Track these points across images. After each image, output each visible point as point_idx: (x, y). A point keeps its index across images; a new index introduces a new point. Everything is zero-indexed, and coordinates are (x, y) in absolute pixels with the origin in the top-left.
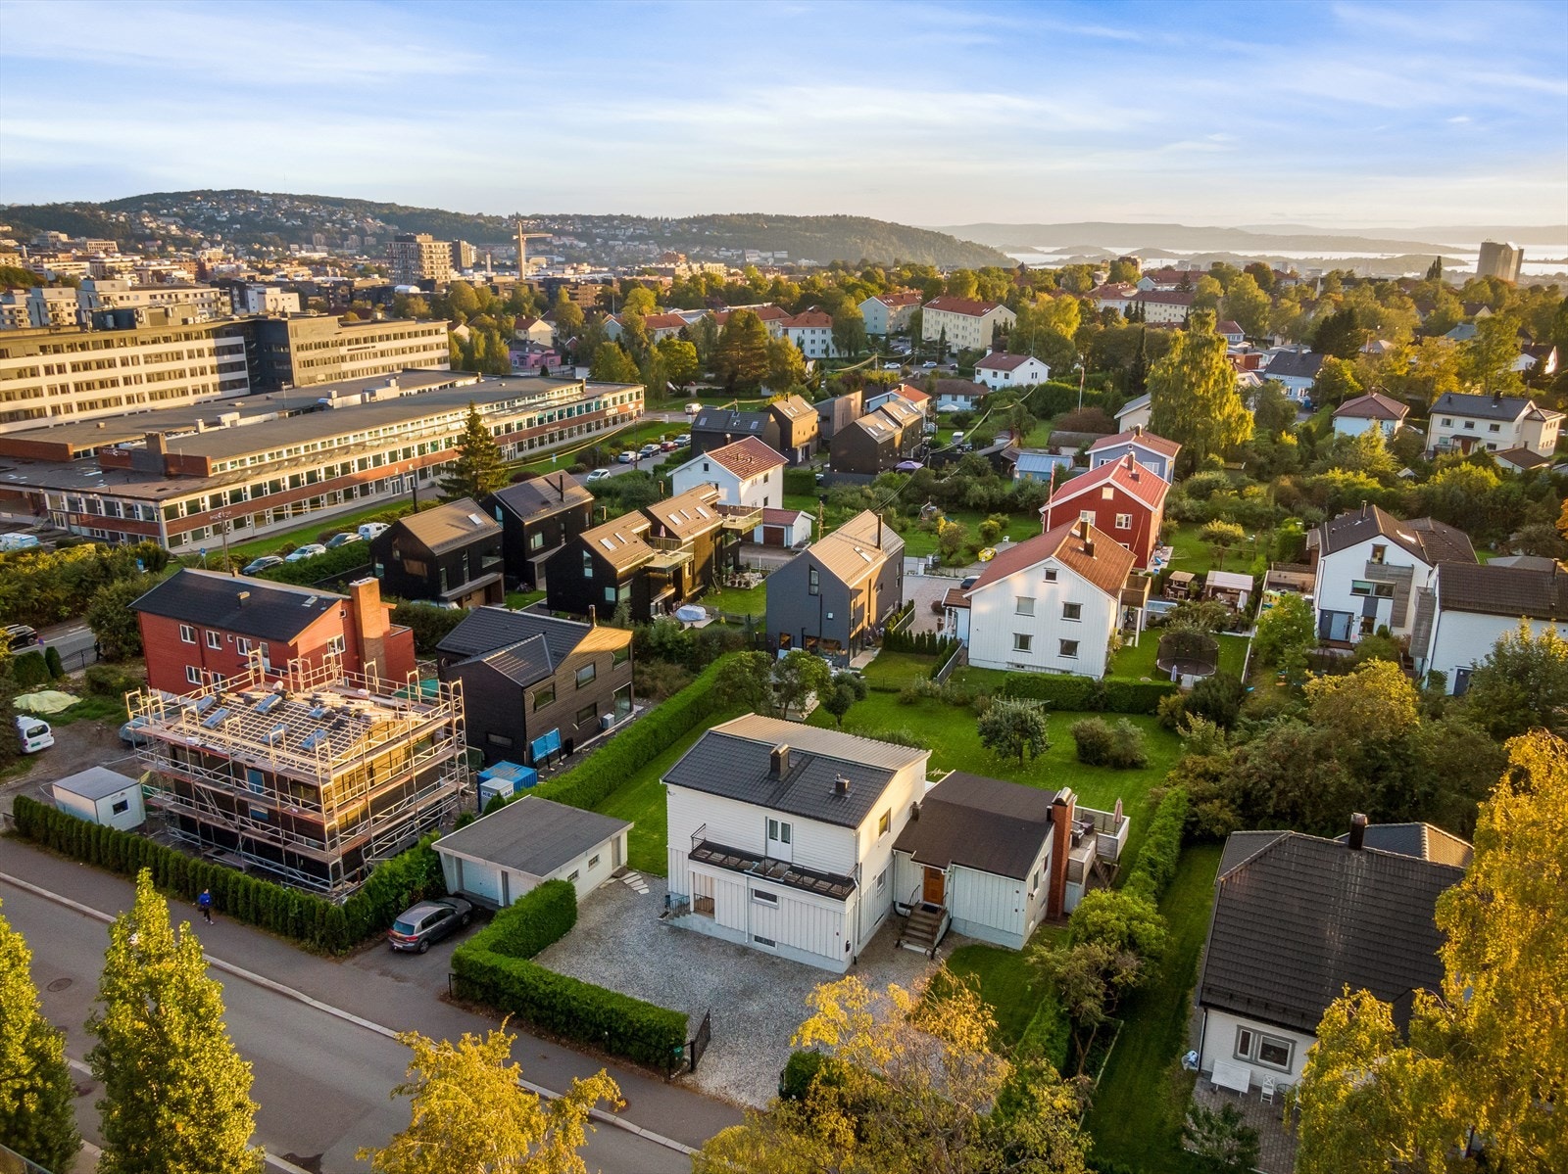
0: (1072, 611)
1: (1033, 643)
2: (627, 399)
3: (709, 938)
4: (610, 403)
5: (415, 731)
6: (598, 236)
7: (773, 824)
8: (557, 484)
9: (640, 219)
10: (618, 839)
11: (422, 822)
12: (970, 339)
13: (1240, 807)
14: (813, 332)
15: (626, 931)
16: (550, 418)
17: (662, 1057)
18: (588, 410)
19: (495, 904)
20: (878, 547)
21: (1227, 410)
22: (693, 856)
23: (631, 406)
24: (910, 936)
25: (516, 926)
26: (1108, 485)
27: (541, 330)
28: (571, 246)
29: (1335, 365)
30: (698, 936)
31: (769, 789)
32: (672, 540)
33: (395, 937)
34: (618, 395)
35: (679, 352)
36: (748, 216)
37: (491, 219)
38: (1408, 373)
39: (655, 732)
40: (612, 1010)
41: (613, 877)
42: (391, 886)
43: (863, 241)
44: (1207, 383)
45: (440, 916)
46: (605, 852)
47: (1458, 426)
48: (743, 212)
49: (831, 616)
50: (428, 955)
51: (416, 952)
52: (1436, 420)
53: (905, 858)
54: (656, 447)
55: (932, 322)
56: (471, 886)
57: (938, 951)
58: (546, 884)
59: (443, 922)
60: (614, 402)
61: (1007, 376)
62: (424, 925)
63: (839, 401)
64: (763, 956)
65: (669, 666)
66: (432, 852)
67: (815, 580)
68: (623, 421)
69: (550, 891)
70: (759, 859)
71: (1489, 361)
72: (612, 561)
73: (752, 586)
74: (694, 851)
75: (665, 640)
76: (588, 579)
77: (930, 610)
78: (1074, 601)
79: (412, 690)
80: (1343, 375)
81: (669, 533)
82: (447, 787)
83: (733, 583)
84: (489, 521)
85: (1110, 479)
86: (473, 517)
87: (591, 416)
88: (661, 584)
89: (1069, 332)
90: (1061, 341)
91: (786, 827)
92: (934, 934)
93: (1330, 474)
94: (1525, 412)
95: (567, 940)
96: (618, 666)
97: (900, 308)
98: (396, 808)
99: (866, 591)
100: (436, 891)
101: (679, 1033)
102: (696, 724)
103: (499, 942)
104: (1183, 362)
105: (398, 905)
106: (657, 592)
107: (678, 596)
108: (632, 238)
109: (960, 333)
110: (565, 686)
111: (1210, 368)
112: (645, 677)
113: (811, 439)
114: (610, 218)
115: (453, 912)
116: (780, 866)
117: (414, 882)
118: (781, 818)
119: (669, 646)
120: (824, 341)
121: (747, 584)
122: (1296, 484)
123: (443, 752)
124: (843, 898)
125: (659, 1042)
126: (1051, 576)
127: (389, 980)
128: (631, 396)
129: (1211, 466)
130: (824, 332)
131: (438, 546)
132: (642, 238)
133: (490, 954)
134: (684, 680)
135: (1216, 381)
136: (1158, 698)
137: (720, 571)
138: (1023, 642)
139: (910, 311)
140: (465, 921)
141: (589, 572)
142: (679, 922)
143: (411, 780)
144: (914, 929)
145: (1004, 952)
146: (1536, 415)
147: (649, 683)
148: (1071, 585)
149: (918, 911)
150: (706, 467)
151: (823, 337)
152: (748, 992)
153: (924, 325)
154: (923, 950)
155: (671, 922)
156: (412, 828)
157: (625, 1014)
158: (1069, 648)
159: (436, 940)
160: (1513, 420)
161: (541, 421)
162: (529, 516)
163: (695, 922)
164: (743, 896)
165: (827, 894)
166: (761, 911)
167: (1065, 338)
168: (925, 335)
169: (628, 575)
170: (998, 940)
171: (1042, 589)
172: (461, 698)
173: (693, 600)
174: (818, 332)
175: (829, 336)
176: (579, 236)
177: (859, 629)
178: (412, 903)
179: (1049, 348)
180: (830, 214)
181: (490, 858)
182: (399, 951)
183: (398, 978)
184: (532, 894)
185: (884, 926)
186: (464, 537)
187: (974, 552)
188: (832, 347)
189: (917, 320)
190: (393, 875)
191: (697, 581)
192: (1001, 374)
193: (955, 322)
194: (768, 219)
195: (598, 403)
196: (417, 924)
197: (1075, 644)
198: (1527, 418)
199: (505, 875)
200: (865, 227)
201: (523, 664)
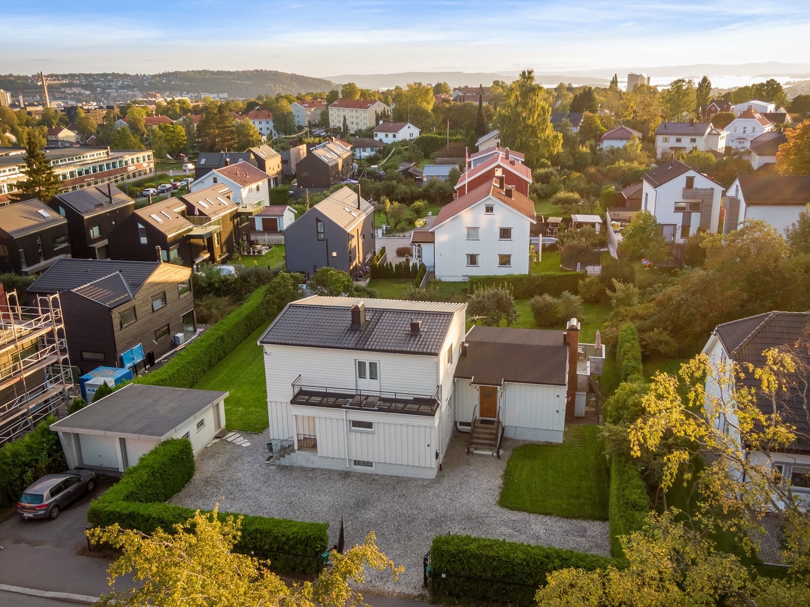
0: (505, 233)
1: (480, 260)
2: (141, 159)
3: (313, 469)
4: (130, 162)
5: (21, 338)
6: (98, 86)
7: (361, 365)
8: (106, 191)
9: (126, 75)
10: (218, 405)
11: (34, 418)
12: (361, 124)
13: (671, 332)
14: (260, 123)
15: (240, 475)
16: (87, 172)
17: (309, 564)
18: (114, 167)
19: (116, 470)
20: (359, 208)
21: (547, 132)
22: (293, 402)
23: (145, 165)
24: (477, 444)
25: (145, 477)
26: (499, 166)
27: (66, 134)
28: (80, 94)
29: (591, 117)
30: (303, 469)
31: (353, 339)
32: (203, 218)
33: (25, 508)
34: (135, 157)
35: (174, 132)
36: (199, 72)
37: (19, 77)
38: (633, 118)
39: (222, 338)
40: (256, 530)
41: (216, 437)
42: (15, 464)
43: (275, 85)
44: (533, 116)
45: (66, 484)
46: (208, 416)
47: (672, 142)
48: (196, 69)
49: (334, 254)
50: (59, 520)
51: (47, 518)
52: (659, 139)
53: (464, 383)
54: (168, 186)
55: (335, 115)
56: (90, 459)
57: (501, 452)
58: (166, 443)
59: (70, 489)
60: (133, 162)
61: (394, 136)
62: (53, 493)
63: (293, 150)
64: (362, 476)
65: (219, 299)
66: (50, 432)
67: (321, 230)
68: (140, 175)
69: (169, 447)
70: (352, 396)
71: (679, 106)
72: (162, 230)
73: (264, 253)
74: (295, 397)
75: (212, 281)
76: (144, 245)
77: (395, 254)
78: (506, 226)
79: (13, 310)
80: (595, 123)
81: (201, 213)
82: (54, 389)
83: (249, 252)
84: (55, 215)
85: (499, 162)
86: (41, 211)
87: (117, 171)
88: (199, 249)
89: (429, 107)
90: (424, 113)
91: (373, 366)
92: (496, 439)
93: (617, 165)
94: (708, 130)
95: (189, 488)
96: (182, 296)
97: (313, 109)
98: (10, 406)
99: (356, 236)
100: (58, 465)
101: (323, 539)
102: (249, 334)
103: (132, 493)
104: (517, 104)
105: (23, 482)
106: (197, 256)
107: (212, 259)
108: (122, 87)
109: (354, 120)
110: (144, 309)
111: (534, 107)
112: (201, 308)
113: (278, 173)
114: (105, 75)
115: (79, 480)
116: (370, 399)
117: (37, 460)
118: (367, 358)
119: (217, 285)
120: (268, 129)
121: (260, 252)
122: (598, 171)
123: (48, 358)
124: (432, 414)
125: (305, 551)
126: (489, 209)
127: (24, 546)
128: (144, 157)
129: (544, 165)
130: (268, 123)
131: (16, 232)
132: (128, 87)
133: (125, 504)
134: (232, 307)
135: (539, 115)
136: (578, 281)
137: (238, 244)
138: (473, 260)
139: (319, 112)
140: (91, 487)
141: (144, 240)
142: (285, 461)
143: (21, 381)
144: (478, 438)
145: (549, 446)
146: (714, 132)
147: (205, 312)
148: (504, 215)
149: (478, 425)
150: (215, 181)
151: (267, 126)
152: (361, 504)
153: (330, 118)
154: (490, 453)
155: (277, 462)
156: (26, 423)
157: (270, 531)
158: (505, 260)
159: (64, 506)
160: (703, 135)
161: (80, 173)
162: (87, 212)
163: (300, 458)
164: (343, 427)
165: (417, 413)
166: (359, 438)
167: (427, 111)
168: (332, 124)
169: (176, 240)
170: (542, 438)
171: (484, 219)
172: (59, 310)
173: (224, 262)
174: (264, 123)
175: (271, 125)
176: (85, 87)
177: (354, 264)
178: (36, 478)
179: (418, 117)
180: (252, 69)
181: (109, 429)
182: (30, 521)
183: (32, 543)
184: (155, 452)
185: (451, 441)
186: (37, 226)
187: (411, 223)
188: (274, 132)
189: (325, 116)
190: (16, 455)
191: (224, 250)
192: (391, 135)
193: (351, 114)
194: (212, 73)
195: (121, 162)
196: (46, 494)
197: (509, 256)
198: (710, 134)
199: (123, 441)
200: (275, 77)
201: (105, 292)
